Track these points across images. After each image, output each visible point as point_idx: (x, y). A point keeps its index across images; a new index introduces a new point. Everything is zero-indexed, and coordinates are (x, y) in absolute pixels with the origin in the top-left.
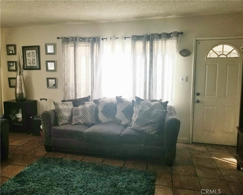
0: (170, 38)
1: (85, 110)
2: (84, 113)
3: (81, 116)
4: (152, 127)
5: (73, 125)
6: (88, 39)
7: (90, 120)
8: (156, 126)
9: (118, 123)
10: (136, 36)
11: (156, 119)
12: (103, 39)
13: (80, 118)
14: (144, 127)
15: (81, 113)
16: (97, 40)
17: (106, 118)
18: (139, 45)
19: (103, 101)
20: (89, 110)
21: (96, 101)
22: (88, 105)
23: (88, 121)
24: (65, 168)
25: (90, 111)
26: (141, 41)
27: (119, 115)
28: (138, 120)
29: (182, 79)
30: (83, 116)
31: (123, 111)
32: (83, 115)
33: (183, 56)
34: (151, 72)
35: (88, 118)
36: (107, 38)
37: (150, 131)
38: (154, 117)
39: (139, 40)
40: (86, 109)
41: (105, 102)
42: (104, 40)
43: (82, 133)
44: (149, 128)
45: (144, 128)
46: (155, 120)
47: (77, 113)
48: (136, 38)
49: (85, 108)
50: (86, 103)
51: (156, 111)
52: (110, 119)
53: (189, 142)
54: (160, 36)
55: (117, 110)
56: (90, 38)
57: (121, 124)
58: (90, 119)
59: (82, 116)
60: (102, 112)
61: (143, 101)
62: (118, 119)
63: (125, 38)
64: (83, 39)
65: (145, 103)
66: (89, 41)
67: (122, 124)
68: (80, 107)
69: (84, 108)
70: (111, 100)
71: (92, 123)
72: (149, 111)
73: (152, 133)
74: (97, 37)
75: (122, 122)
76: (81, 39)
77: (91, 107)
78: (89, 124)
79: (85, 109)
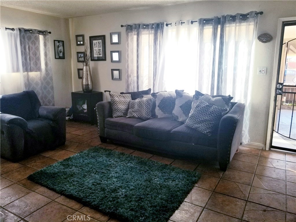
0: (246, 20)
1: (141, 103)
2: (140, 106)
3: (136, 109)
4: (206, 125)
5: (127, 118)
6: (151, 25)
7: (145, 115)
8: (211, 124)
9: (175, 119)
10: (205, 20)
11: (212, 116)
12: (167, 25)
13: (135, 112)
14: (198, 125)
15: (137, 106)
16: (160, 26)
17: (163, 113)
18: (208, 30)
19: (161, 95)
20: (145, 104)
21: (154, 95)
22: (145, 98)
23: (143, 115)
24: (111, 158)
25: (146, 105)
26: (210, 25)
27: (177, 111)
28: (192, 116)
29: (260, 71)
30: (139, 110)
31: (181, 107)
32: (139, 108)
33: (263, 42)
34: (220, 63)
35: (143, 112)
36: (171, 24)
37: (203, 129)
38: (210, 114)
39: (208, 24)
40: (142, 103)
41: (163, 96)
42: (169, 25)
43: (132, 126)
44: (202, 126)
45: (197, 125)
46: (211, 118)
47: (133, 105)
48: (204, 22)
49: (142, 102)
50: (145, 96)
51: (214, 108)
52: (167, 115)
53: (264, 149)
54: (233, 19)
55: (176, 106)
56: (153, 25)
57: (178, 120)
58: (145, 113)
59: (137, 110)
60: (158, 106)
61: (203, 96)
62: (175, 115)
63: (192, 22)
64: (146, 26)
65: (204, 97)
66: (152, 28)
67: (178, 121)
68: (137, 100)
69: (141, 101)
70: (170, 94)
71: (147, 117)
72: (206, 107)
73: (204, 132)
75: (179, 118)
76: (145, 25)
77: (148, 100)
78: (144, 118)
79: (141, 102)
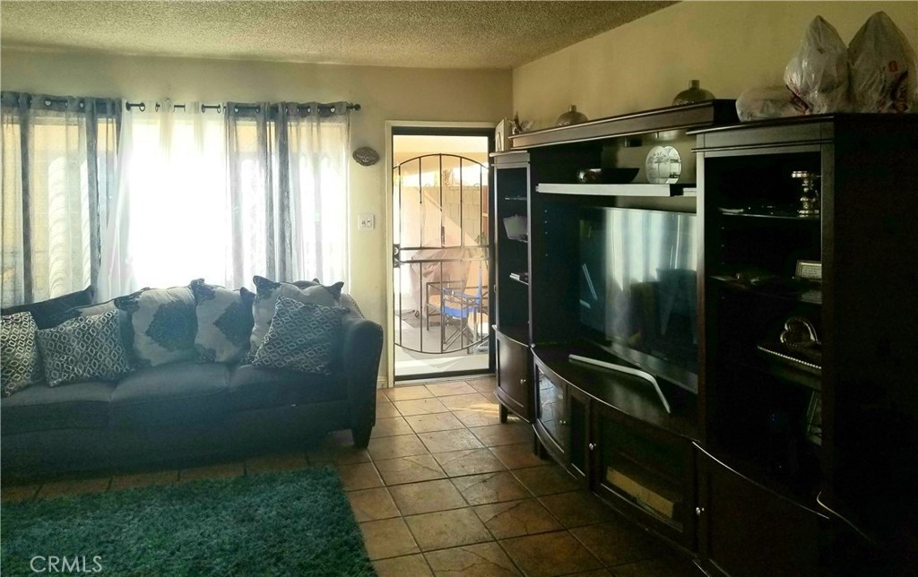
0: (328, 116)
1: (89, 333)
2: (87, 343)
3: (78, 353)
4: (316, 352)
5: (55, 386)
6: (76, 104)
7: (113, 365)
8: (325, 348)
9: (208, 359)
10: (237, 106)
11: (324, 330)
12: (129, 106)
13: (77, 362)
14: (293, 356)
15: (78, 344)
16: (109, 107)
17: (165, 349)
18: (248, 130)
19: (150, 300)
20: (103, 332)
21: (122, 302)
22: (93, 316)
23: (107, 367)
25: (106, 335)
26: (249, 118)
27: (205, 336)
28: (274, 340)
29: (363, 223)
30: (88, 353)
31: (217, 324)
32: (87, 349)
34: (284, 207)
35: (105, 358)
36: (142, 105)
37: (311, 363)
38: (318, 327)
39: (244, 116)
40: (93, 331)
41: (156, 302)
42: (132, 107)
44: (307, 357)
45: (292, 359)
46: (322, 334)
47: (61, 345)
48: (237, 111)
49: (89, 328)
50: (86, 310)
51: (322, 311)
52: (176, 353)
54: (303, 111)
55: (199, 323)
56: (82, 100)
57: (216, 361)
58: (113, 361)
59: (82, 354)
60: (148, 333)
61: (278, 289)
62: (204, 348)
63: (204, 107)
64: (57, 104)
65: (284, 291)
66: (80, 111)
67: (218, 363)
68: (68, 326)
69: (84, 327)
70: (176, 296)
71: (122, 371)
72: (304, 311)
73: (316, 370)
74: (110, 99)
75: (218, 354)
76: (48, 100)
77: (108, 321)
78: (111, 375)
79: (88, 330)
